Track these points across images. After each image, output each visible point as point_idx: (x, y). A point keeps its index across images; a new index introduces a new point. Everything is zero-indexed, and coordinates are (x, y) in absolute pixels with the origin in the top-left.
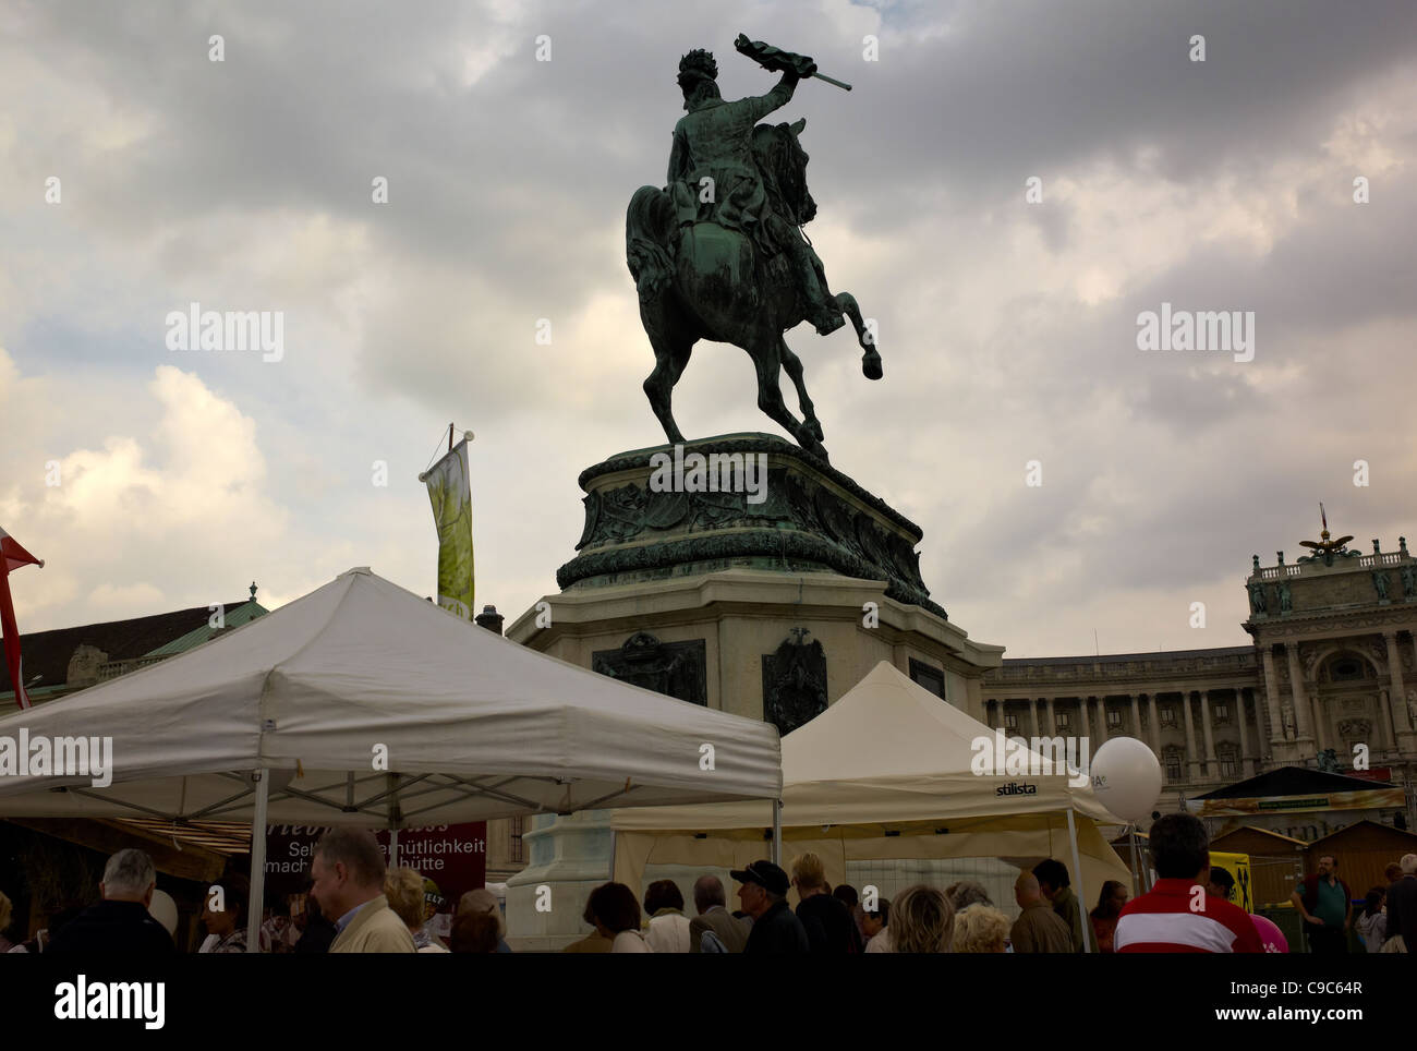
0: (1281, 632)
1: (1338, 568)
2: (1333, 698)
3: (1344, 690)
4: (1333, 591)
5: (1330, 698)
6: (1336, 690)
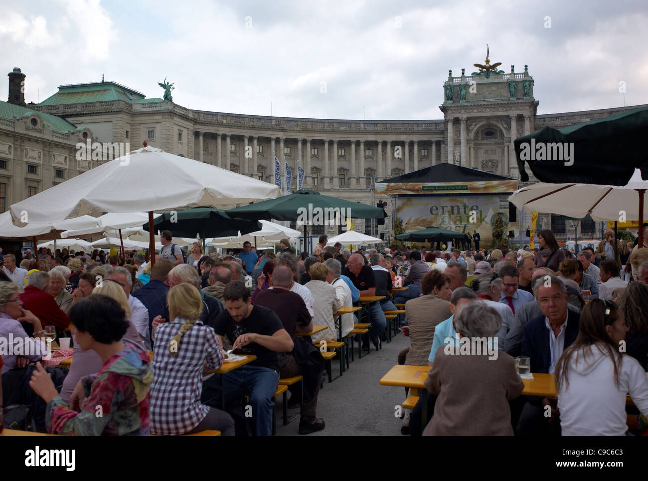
0: (459, 111)
1: (492, 79)
2: (481, 148)
3: (487, 144)
4: (488, 91)
5: (479, 148)
6: (483, 144)
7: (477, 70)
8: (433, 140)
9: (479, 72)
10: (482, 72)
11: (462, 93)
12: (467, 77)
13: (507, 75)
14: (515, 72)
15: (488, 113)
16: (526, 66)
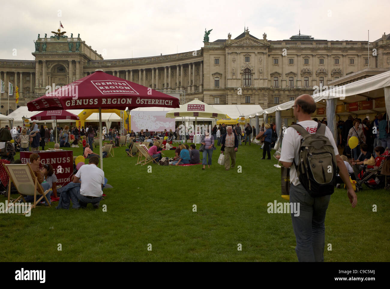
0: (42, 57)
1: (61, 40)
2: (57, 77)
3: (60, 75)
4: (59, 47)
5: (56, 77)
6: (58, 75)
7: (53, 35)
8: (30, 72)
9: (54, 36)
10: (56, 36)
11: (44, 47)
12: (48, 38)
13: (69, 38)
14: (73, 37)
15: (57, 59)
16: (79, 34)
